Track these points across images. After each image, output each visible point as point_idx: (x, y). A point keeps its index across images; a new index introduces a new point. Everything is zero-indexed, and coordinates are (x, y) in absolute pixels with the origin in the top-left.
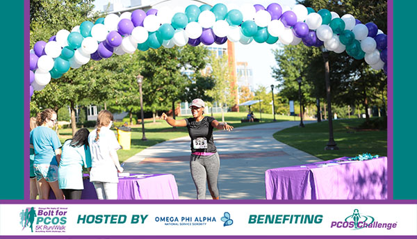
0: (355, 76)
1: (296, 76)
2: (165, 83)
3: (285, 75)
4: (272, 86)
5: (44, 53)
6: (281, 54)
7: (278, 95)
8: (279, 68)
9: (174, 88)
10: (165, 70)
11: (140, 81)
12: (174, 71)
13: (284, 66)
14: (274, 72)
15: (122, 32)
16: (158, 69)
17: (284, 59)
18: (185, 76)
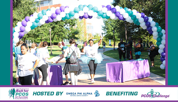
0: (136, 30)
1: (112, 30)
2: (59, 32)
3: (107, 29)
4: (102, 33)
5: (29, 20)
6: (106, 20)
7: (104, 37)
8: (105, 26)
9: (63, 33)
10: (59, 26)
11: (50, 30)
12: (62, 26)
13: (107, 25)
14: (103, 27)
15: (57, 13)
16: (56, 26)
17: (107, 22)
18: (67, 28)
